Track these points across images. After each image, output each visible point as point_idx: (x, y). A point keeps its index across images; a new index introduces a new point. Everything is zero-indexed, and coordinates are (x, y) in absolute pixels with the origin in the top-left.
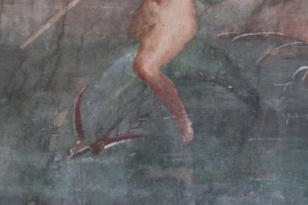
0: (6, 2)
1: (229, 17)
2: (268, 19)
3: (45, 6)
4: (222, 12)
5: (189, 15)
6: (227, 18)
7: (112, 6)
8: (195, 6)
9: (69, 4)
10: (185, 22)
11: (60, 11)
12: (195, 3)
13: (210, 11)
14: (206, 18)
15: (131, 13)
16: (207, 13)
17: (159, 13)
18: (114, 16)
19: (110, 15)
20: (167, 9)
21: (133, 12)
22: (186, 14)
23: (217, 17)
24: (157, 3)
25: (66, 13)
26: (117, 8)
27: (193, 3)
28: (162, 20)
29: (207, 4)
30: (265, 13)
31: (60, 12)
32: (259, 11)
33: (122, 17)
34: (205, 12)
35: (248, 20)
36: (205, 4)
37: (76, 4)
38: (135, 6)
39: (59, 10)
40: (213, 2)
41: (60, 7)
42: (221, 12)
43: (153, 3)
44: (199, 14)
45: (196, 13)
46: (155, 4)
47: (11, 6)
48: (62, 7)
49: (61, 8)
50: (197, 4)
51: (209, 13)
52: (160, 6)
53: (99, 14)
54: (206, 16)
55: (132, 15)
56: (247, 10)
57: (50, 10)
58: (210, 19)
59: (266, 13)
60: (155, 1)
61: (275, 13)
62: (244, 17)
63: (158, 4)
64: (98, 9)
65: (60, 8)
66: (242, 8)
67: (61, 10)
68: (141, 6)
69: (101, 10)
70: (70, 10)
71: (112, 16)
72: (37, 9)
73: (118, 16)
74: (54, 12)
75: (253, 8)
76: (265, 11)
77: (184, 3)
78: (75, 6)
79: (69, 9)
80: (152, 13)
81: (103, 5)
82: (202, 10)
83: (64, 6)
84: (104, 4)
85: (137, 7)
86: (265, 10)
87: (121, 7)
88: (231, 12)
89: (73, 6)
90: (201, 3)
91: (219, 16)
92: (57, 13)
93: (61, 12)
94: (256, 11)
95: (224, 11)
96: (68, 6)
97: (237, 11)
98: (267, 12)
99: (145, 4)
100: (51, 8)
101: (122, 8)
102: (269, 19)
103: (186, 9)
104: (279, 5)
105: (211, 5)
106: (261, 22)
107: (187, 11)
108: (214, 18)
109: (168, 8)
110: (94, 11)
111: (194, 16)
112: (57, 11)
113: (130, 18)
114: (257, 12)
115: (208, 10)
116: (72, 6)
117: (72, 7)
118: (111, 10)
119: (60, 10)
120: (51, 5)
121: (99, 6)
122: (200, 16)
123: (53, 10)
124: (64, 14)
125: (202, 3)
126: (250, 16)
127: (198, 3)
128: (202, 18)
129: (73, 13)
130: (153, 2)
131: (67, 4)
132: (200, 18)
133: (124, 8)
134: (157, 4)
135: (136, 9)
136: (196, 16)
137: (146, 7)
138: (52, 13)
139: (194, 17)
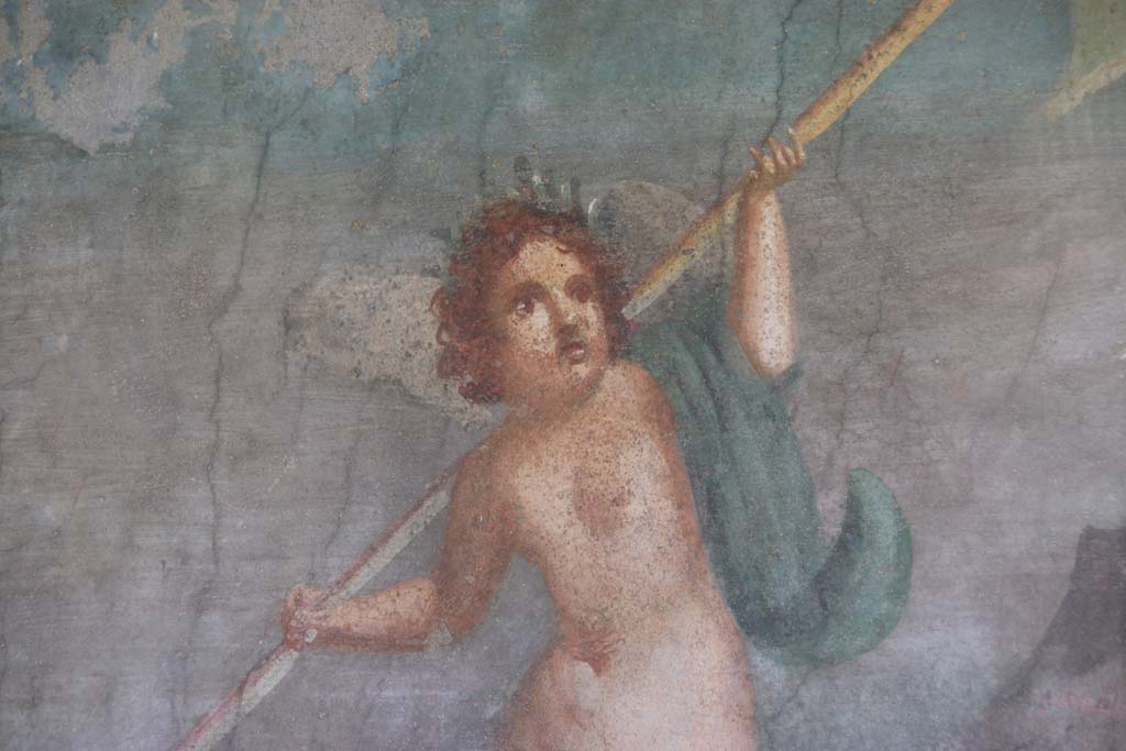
0: (11, 701)
1: (895, 721)
2: (1062, 732)
3: (156, 702)
4: (863, 699)
5: (726, 714)
6: (885, 722)
7: (414, 686)
8: (750, 675)
9: (247, 687)
10: (708, 744)
11: (210, 720)
12: (748, 663)
13: (812, 692)
14: (797, 727)
15: (491, 711)
16: (800, 705)
17: (601, 708)
18: (421, 730)
19: (406, 726)
20: (633, 689)
21: (499, 708)
22: (711, 710)
23: (843, 721)
24: (592, 665)
25: (234, 728)
26: (433, 693)
27: (737, 661)
28: (614, 739)
29: (797, 664)
30: (1045, 702)
31: (211, 726)
32: (1020, 693)
33: (455, 730)
34: (789, 700)
35: (976, 735)
36: (787, 665)
37: (275, 689)
38: (506, 681)
39: (206, 719)
40: (822, 656)
41: (213, 702)
42: (859, 696)
43: (577, 668)
44: (768, 711)
45: (755, 705)
46: (585, 669)
47: (29, 716)
48: (221, 703)
49: (215, 710)
50: (755, 666)
51: (807, 702)
52: (603, 678)
53: (364, 723)
54: (795, 717)
55: (491, 721)
56: (969, 691)
57: (175, 720)
58: (814, 732)
59: (1050, 704)
60: (585, 660)
61: (1092, 702)
62: (959, 722)
63: (598, 671)
64: (357, 703)
65: (211, 707)
66: (945, 682)
67: (215, 714)
68: (530, 680)
69: (371, 707)
70: (249, 715)
71: (415, 729)
72: (123, 720)
73: (438, 729)
74: (190, 725)
75: (995, 682)
76: (1048, 696)
77: (702, 664)
78: (270, 693)
79: (248, 710)
80: (571, 711)
81: (381, 684)
82: (779, 694)
83: (227, 699)
84: (383, 680)
85: (514, 687)
86: (1044, 691)
87: (448, 688)
88: (898, 697)
89: (264, 697)
90: (773, 662)
91: (850, 715)
92: (199, 731)
93: (215, 724)
94: (1006, 696)
95: (873, 693)
96: (245, 695)
97: (926, 693)
98: (1054, 699)
99: (547, 673)
100: (179, 709)
101: (451, 693)
102: (1069, 728)
103: (713, 690)
104: (1106, 668)
105: (816, 668)
106: (1032, 743)
107: (715, 698)
108: (831, 724)
109: (637, 686)
110: (342, 712)
111: (745, 719)
112: (200, 723)
113: (486, 733)
114: (1011, 698)
115: (803, 690)
116: (256, 696)
117: (257, 701)
118: (412, 704)
119: (211, 714)
120: (179, 698)
121: (363, 690)
122: (773, 718)
123: (185, 721)
124: (227, 730)
125: (777, 661)
126: (982, 718)
127: (761, 661)
128: (779, 725)
129: (261, 727)
130: (575, 662)
131: (241, 690)
132: (771, 727)
133: (460, 694)
134: (591, 670)
135: (509, 694)
136: (753, 718)
137: (547, 683)
138: (183, 731)
139: (748, 722)
